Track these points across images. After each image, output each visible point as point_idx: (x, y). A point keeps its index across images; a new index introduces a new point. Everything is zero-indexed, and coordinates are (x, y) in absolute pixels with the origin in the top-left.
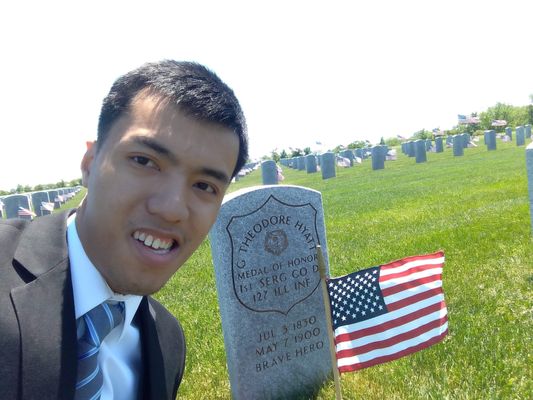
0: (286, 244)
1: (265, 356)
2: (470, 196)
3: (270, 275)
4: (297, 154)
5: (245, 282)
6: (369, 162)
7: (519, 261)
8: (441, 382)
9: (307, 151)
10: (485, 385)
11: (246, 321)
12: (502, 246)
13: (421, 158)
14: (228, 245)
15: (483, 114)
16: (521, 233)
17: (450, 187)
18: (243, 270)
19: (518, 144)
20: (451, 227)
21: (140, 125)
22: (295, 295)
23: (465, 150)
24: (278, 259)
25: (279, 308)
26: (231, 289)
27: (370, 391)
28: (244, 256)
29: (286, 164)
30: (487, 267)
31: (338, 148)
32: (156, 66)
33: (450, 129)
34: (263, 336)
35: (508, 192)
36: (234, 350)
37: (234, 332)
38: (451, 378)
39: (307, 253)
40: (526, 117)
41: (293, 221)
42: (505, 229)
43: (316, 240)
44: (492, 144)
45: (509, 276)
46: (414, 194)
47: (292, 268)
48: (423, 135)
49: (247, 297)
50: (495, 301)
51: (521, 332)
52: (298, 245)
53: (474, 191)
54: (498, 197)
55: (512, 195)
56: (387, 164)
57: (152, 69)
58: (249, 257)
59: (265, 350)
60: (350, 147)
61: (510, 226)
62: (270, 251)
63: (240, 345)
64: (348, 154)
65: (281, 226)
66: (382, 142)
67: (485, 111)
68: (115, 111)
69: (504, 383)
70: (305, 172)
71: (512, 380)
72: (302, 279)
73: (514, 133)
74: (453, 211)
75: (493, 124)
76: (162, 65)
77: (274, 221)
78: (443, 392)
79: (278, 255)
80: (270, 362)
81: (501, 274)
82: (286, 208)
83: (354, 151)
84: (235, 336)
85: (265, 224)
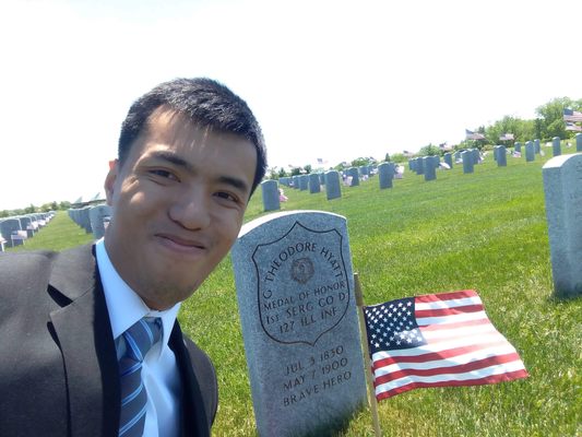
0: (312, 272)
1: (293, 389)
2: (483, 215)
3: (296, 304)
4: (296, 172)
5: (272, 313)
6: (377, 180)
7: (537, 282)
8: (471, 407)
9: (308, 169)
10: (513, 408)
11: (273, 353)
12: (520, 268)
13: (431, 176)
14: (254, 275)
15: (491, 128)
16: (537, 253)
17: (463, 207)
18: (269, 301)
19: (528, 160)
20: (467, 249)
21: (158, 142)
22: (322, 325)
23: (475, 166)
24: (305, 287)
25: (306, 339)
26: (257, 321)
27: (400, 421)
28: (271, 286)
29: (287, 183)
30: (506, 288)
31: (341, 165)
32: (169, 84)
33: (458, 143)
34: (291, 368)
35: (522, 211)
36: (262, 385)
37: (261, 366)
38: (480, 403)
39: (334, 280)
40: (533, 131)
41: (319, 248)
42: (521, 249)
43: (342, 266)
44: (501, 160)
45: (529, 297)
46: (427, 215)
47: (318, 297)
48: (429, 151)
49: (273, 328)
50: (517, 323)
51: (545, 354)
52: (324, 273)
53: (488, 210)
54: (512, 216)
55: (525, 213)
56: (395, 183)
57: (166, 87)
58: (276, 286)
59: (293, 383)
60: (354, 164)
61: (526, 246)
62: (295, 279)
63: (267, 379)
64: (353, 173)
65: (308, 254)
66: (387, 159)
67: (493, 124)
68: (133, 132)
69: (532, 406)
70: (308, 192)
71: (539, 403)
72: (329, 308)
73: (523, 148)
74: (468, 232)
75: (501, 139)
76: (175, 83)
77: (300, 248)
78: (474, 418)
79: (304, 283)
80: (298, 395)
81: (521, 296)
82: (311, 235)
83: (359, 169)
84: (263, 369)
85: (290, 251)
